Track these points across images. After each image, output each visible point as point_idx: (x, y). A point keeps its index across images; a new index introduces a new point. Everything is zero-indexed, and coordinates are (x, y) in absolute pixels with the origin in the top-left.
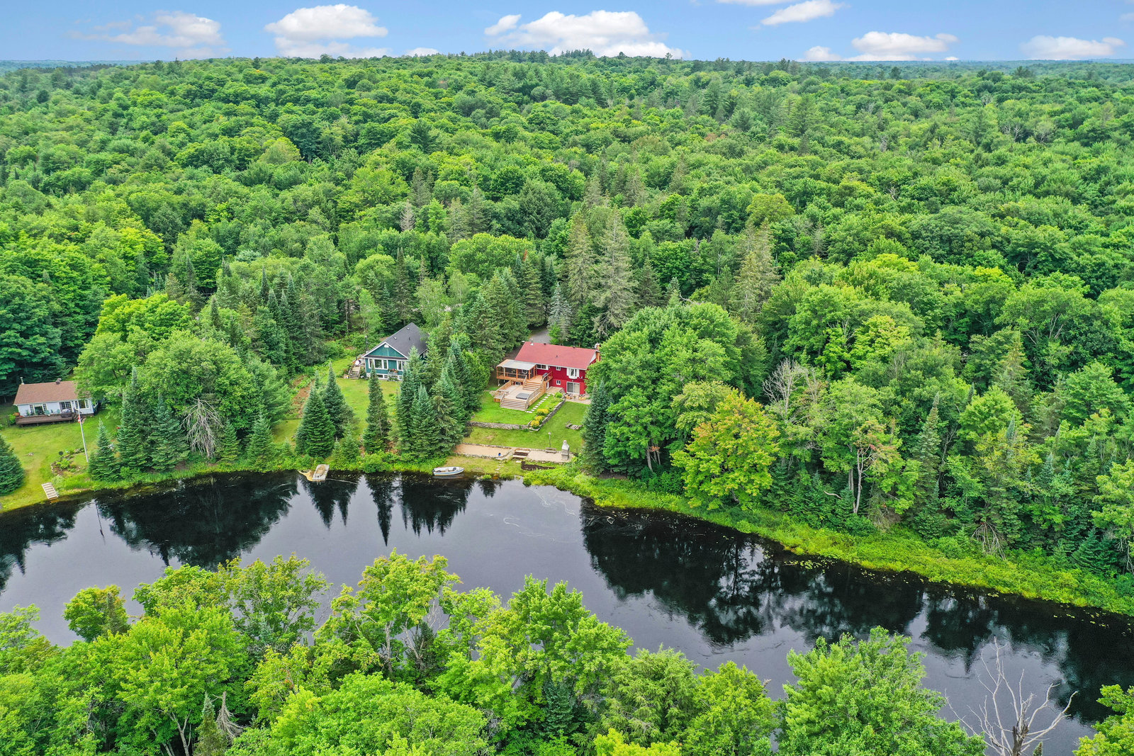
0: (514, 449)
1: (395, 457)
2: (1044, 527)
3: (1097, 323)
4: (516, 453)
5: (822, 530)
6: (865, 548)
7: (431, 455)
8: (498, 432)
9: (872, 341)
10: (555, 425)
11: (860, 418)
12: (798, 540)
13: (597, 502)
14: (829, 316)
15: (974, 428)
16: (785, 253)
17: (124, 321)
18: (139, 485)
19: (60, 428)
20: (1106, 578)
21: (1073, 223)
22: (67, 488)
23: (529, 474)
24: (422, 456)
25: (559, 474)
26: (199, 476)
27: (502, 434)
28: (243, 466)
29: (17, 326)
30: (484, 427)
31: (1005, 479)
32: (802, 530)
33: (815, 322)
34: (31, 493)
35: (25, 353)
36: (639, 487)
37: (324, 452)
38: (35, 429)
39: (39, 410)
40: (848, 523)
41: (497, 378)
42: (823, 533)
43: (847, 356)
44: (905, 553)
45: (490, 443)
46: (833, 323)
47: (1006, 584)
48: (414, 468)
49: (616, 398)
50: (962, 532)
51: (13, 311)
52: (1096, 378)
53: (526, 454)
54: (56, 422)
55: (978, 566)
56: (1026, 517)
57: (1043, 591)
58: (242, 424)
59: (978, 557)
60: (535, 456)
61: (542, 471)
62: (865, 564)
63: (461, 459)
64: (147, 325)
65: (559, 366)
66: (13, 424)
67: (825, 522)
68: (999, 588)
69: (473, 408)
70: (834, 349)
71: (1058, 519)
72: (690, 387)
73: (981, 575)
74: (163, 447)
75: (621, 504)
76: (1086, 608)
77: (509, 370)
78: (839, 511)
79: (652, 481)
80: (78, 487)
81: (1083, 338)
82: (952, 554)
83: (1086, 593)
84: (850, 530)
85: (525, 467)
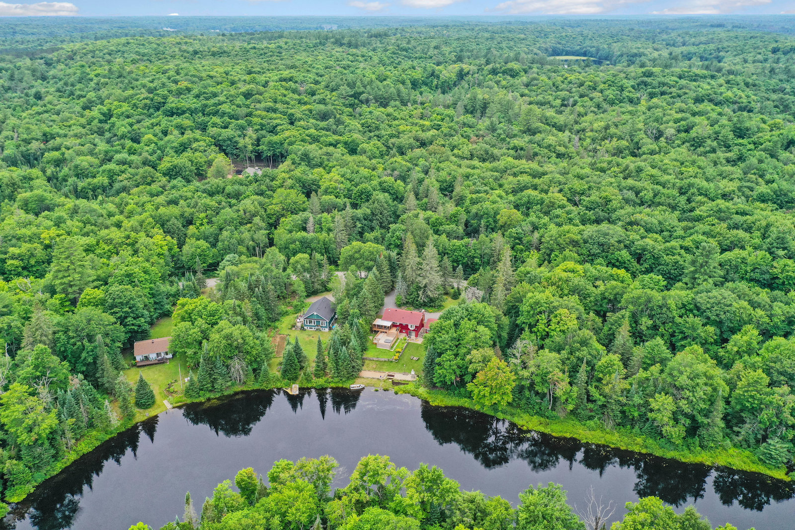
0: (387, 373)
1: (330, 380)
2: (631, 417)
3: (665, 309)
4: (389, 375)
5: (535, 417)
6: (554, 427)
7: (348, 378)
8: (378, 363)
9: (559, 322)
10: (405, 358)
11: (551, 370)
12: (524, 423)
13: (431, 403)
14: (538, 310)
15: (602, 372)
16: (518, 246)
17: (190, 314)
18: (209, 399)
19: (159, 367)
20: (655, 440)
21: (669, 228)
22: (176, 403)
23: (396, 388)
24: (344, 380)
25: (410, 387)
26: (236, 393)
27: (381, 364)
28: (256, 387)
29: (132, 315)
30: (370, 360)
31: (614, 397)
32: (526, 417)
33: (532, 312)
34: (159, 406)
35: (136, 328)
36: (450, 395)
37: (294, 379)
38: (146, 368)
39: (147, 358)
40: (546, 414)
41: (375, 330)
42: (536, 419)
43: (547, 330)
44: (571, 429)
45: (375, 370)
46: (540, 313)
47: (613, 444)
48: (340, 385)
49: (440, 355)
50: (596, 419)
51: (130, 308)
52: (657, 345)
53: (393, 376)
54: (156, 364)
55: (602, 435)
56: (623, 412)
57: (630, 447)
58: (255, 366)
59: (603, 430)
60: (398, 377)
61: (402, 386)
62: (554, 434)
63: (362, 379)
64: (203, 317)
65: (404, 324)
66: (135, 365)
67: (537, 413)
68: (610, 445)
69: (364, 349)
70: (541, 326)
71: (636, 414)
72: (474, 352)
73: (603, 439)
74: (220, 381)
75: (442, 404)
76: (646, 454)
77: (378, 326)
78: (542, 408)
79: (456, 392)
80: (181, 402)
81: (658, 316)
82: (591, 429)
83: (646, 447)
84: (548, 417)
85: (395, 383)
